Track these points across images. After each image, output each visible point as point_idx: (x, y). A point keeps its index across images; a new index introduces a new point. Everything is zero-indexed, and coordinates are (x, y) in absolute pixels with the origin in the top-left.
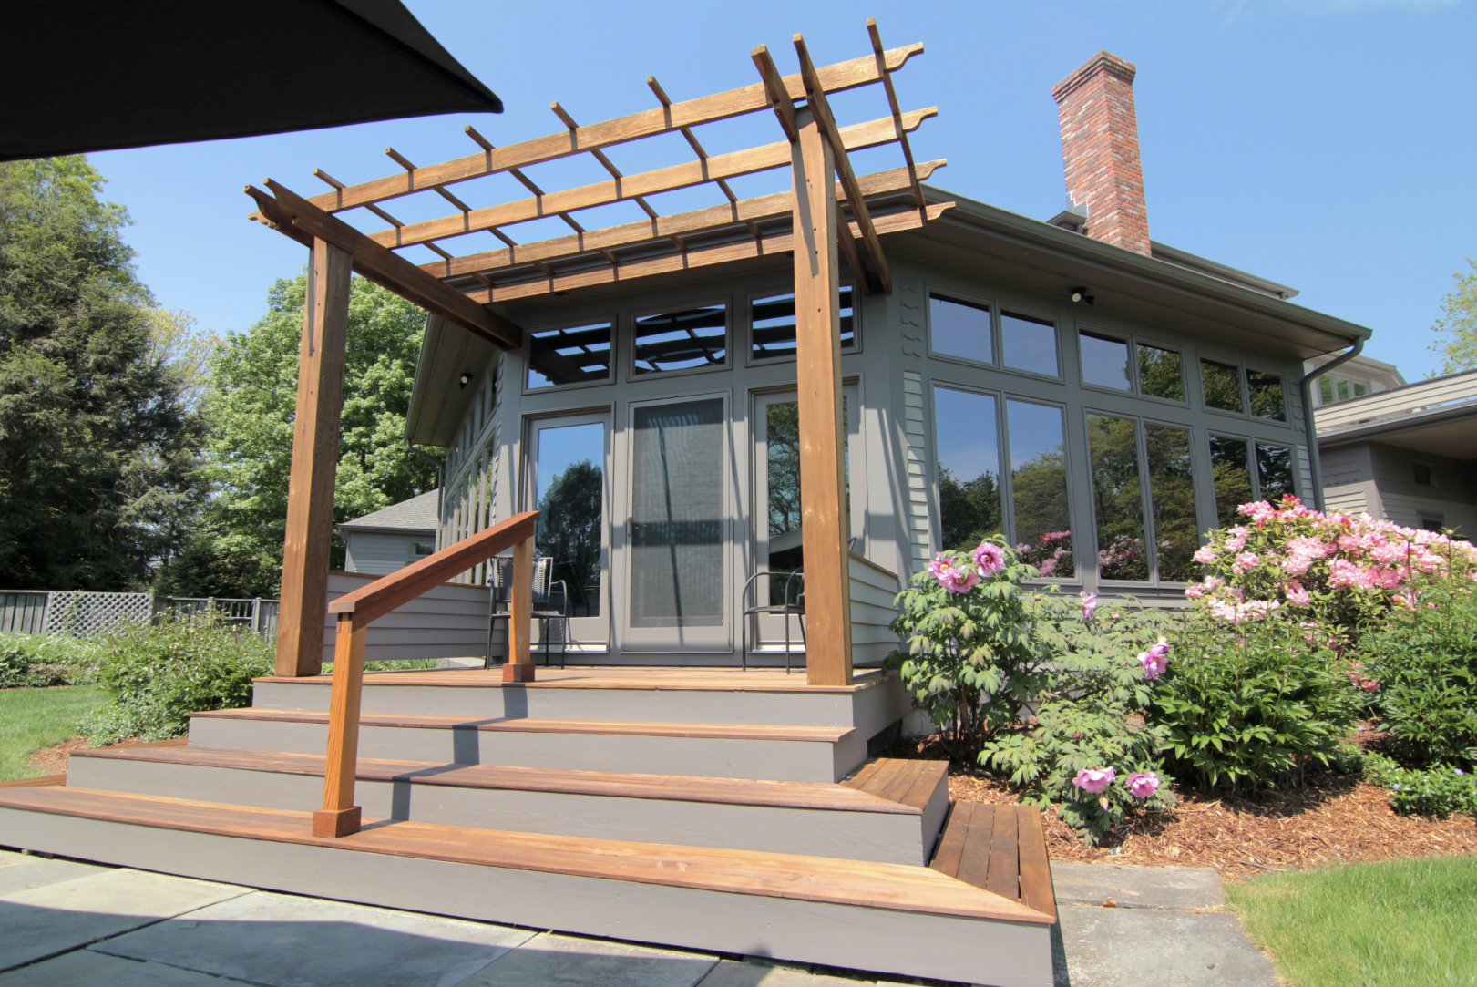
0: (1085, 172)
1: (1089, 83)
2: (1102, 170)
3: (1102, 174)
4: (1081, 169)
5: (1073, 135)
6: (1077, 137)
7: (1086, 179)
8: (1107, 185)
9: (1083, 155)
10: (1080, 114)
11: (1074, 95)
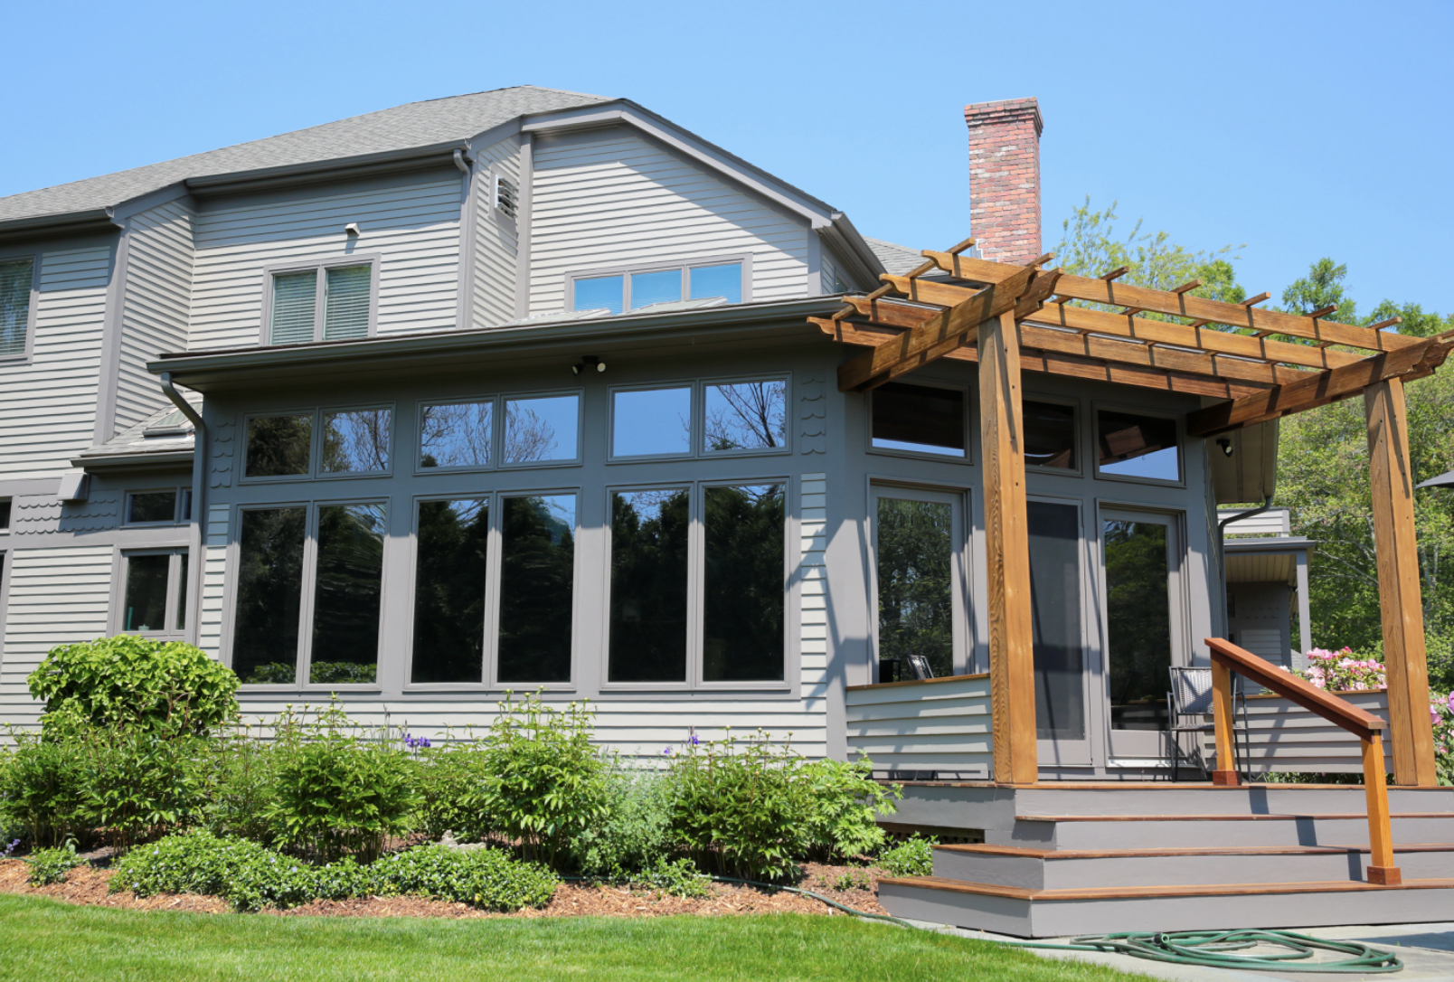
0: (998, 225)
1: (1013, 125)
2: (1020, 232)
3: (1020, 237)
4: (993, 220)
5: (987, 175)
6: (991, 180)
7: (1000, 234)
8: (1026, 252)
9: (998, 204)
10: (999, 154)
11: (991, 129)
